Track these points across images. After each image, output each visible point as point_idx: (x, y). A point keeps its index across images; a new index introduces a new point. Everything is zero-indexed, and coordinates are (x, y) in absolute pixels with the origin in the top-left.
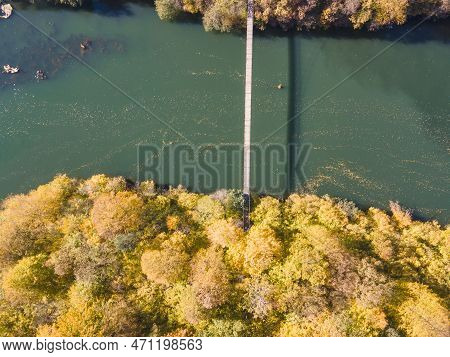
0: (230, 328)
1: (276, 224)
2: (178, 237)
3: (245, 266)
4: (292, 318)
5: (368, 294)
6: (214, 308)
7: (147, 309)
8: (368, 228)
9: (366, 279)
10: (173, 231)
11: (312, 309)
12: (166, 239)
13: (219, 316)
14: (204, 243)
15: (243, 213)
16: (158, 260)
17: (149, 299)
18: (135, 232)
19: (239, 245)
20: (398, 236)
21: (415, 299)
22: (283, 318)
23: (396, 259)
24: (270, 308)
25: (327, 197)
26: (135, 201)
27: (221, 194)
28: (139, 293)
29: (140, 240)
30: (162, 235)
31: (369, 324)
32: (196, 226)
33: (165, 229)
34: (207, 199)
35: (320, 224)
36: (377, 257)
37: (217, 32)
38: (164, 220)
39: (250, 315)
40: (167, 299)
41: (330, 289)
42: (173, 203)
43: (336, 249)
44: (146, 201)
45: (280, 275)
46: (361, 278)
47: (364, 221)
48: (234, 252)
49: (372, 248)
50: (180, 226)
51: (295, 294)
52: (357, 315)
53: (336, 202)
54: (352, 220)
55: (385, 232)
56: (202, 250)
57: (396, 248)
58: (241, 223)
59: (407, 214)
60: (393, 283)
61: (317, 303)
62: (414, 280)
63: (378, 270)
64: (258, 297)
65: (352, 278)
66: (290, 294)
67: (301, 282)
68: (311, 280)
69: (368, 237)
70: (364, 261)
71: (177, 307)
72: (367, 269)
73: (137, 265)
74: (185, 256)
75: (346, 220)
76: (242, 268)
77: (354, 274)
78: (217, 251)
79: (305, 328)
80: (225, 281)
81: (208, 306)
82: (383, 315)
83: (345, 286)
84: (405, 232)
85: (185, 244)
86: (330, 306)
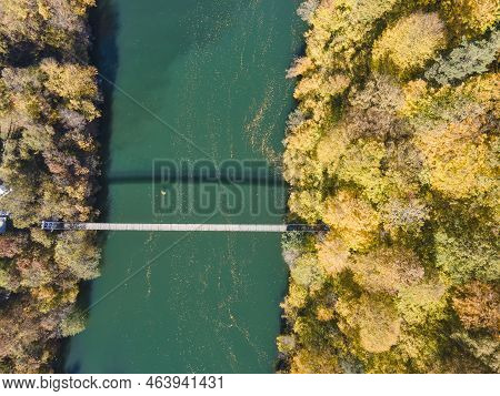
0: (444, 246)
1: (319, 195)
2: (342, 308)
3: (369, 229)
4: (424, 177)
5: (390, 98)
6: (423, 265)
7: (433, 344)
8: (317, 98)
9: (374, 100)
10: (335, 313)
11: (412, 156)
12: (345, 321)
13: (432, 258)
14: (347, 277)
15: (310, 233)
16: (371, 331)
17: (420, 342)
18: (339, 359)
19: (347, 236)
20: (324, 70)
21: (390, 52)
22: (427, 187)
23: (348, 70)
24: (416, 202)
25: (285, 142)
26: (302, 360)
27: (288, 257)
28: (414, 355)
29: (349, 353)
30: (341, 326)
31: (422, 96)
32: (328, 286)
33: (334, 322)
34: (295, 272)
35: (315, 148)
36: (348, 89)
37: (102, 263)
38: (323, 323)
39: (427, 223)
40: (418, 320)
41: (388, 137)
42: (302, 312)
43: (343, 130)
44: (302, 346)
45: (377, 190)
46: (373, 105)
47: (309, 103)
48: (356, 242)
49: (339, 95)
50: (329, 305)
51: (397, 174)
52: (413, 109)
53: (290, 132)
54: (309, 115)
55: (320, 81)
56: (356, 279)
57: (336, 71)
58: (320, 234)
59: (299, 61)
60: (375, 74)
61: (406, 151)
62: (370, 53)
63: (362, 88)
64: (405, 215)
65: (374, 114)
66: (398, 179)
67: (383, 167)
68: (380, 157)
69: (327, 99)
70: (353, 103)
71: (426, 308)
72: (361, 100)
73: (381, 358)
74: (364, 298)
75: (309, 121)
76: (373, 233)
77: (369, 113)
78: (355, 262)
79: (434, 163)
80: (389, 252)
81: (421, 272)
82: (411, 83)
83: (382, 122)
84: (318, 63)
85: (350, 298)
86: (407, 137)
